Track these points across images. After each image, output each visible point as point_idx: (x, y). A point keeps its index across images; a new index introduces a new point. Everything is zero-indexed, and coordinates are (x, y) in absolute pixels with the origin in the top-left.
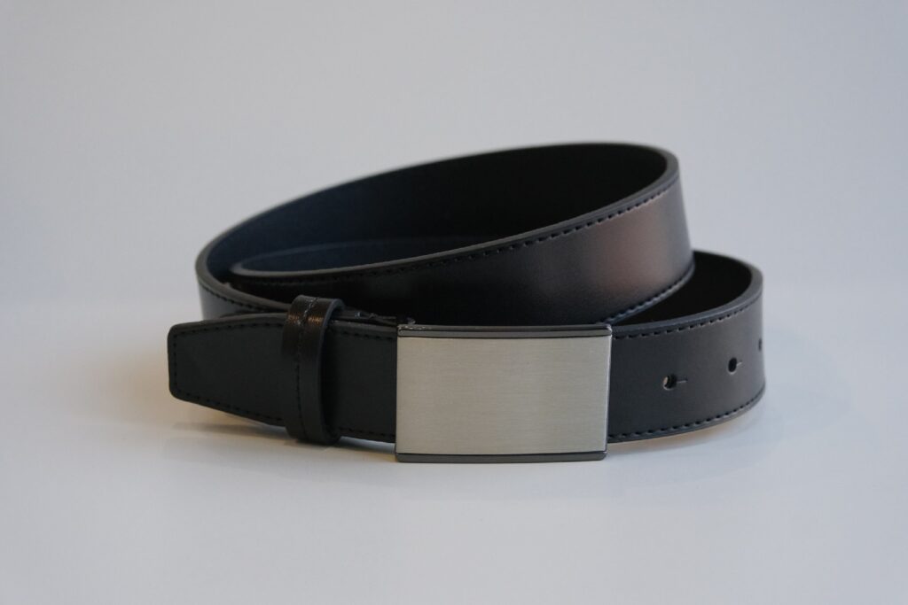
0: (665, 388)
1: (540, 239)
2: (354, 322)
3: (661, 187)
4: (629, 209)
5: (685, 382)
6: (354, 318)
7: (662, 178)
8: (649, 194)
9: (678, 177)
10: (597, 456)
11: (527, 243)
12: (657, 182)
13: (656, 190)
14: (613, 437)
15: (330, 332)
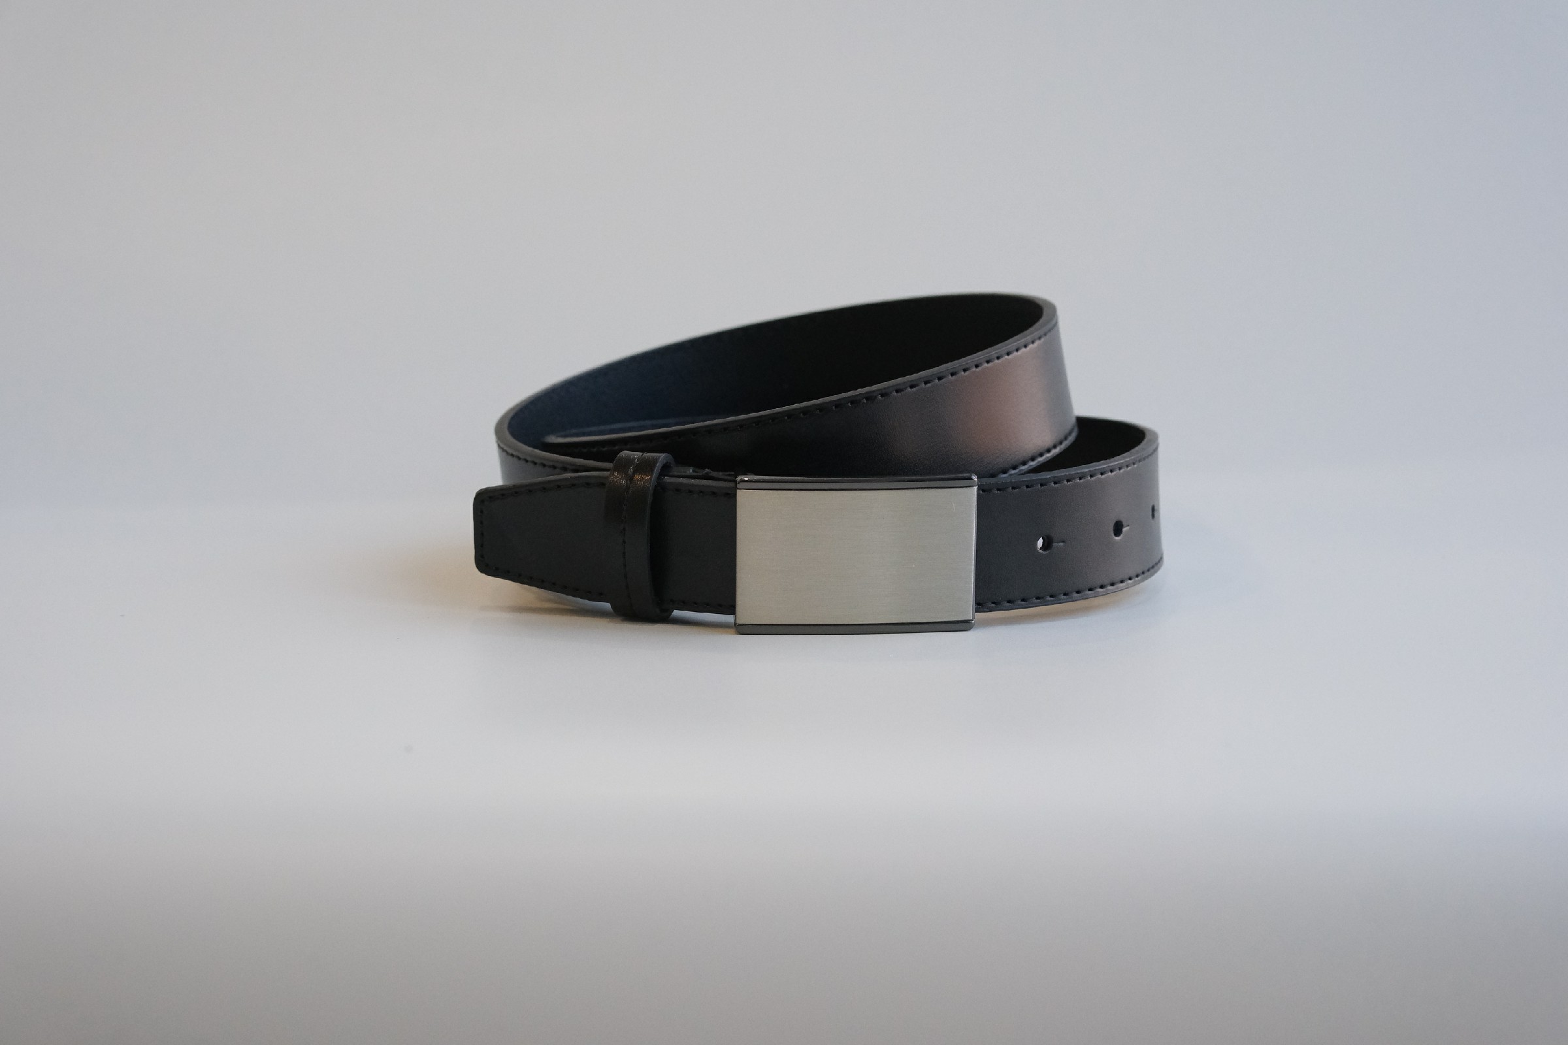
0: (1041, 551)
1: (897, 391)
2: (685, 477)
3: (1036, 334)
4: (998, 358)
5: (1061, 544)
6: (684, 474)
7: (1037, 325)
8: (1023, 341)
9: (1056, 324)
10: (962, 625)
11: (882, 395)
12: (1031, 329)
13: (1029, 338)
14: (980, 606)
15: (660, 489)
